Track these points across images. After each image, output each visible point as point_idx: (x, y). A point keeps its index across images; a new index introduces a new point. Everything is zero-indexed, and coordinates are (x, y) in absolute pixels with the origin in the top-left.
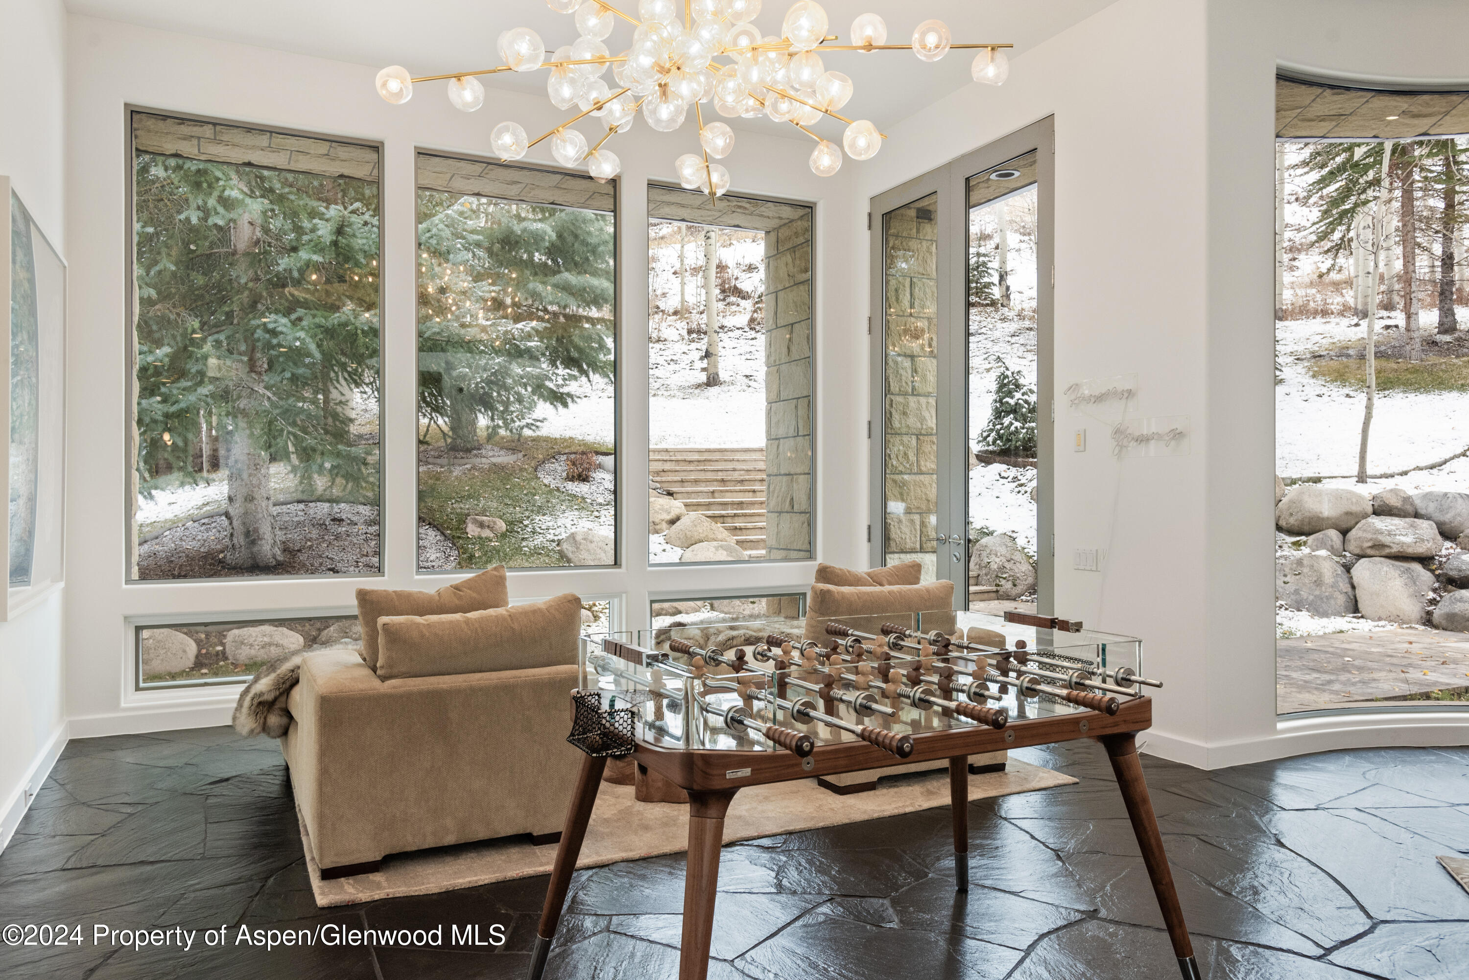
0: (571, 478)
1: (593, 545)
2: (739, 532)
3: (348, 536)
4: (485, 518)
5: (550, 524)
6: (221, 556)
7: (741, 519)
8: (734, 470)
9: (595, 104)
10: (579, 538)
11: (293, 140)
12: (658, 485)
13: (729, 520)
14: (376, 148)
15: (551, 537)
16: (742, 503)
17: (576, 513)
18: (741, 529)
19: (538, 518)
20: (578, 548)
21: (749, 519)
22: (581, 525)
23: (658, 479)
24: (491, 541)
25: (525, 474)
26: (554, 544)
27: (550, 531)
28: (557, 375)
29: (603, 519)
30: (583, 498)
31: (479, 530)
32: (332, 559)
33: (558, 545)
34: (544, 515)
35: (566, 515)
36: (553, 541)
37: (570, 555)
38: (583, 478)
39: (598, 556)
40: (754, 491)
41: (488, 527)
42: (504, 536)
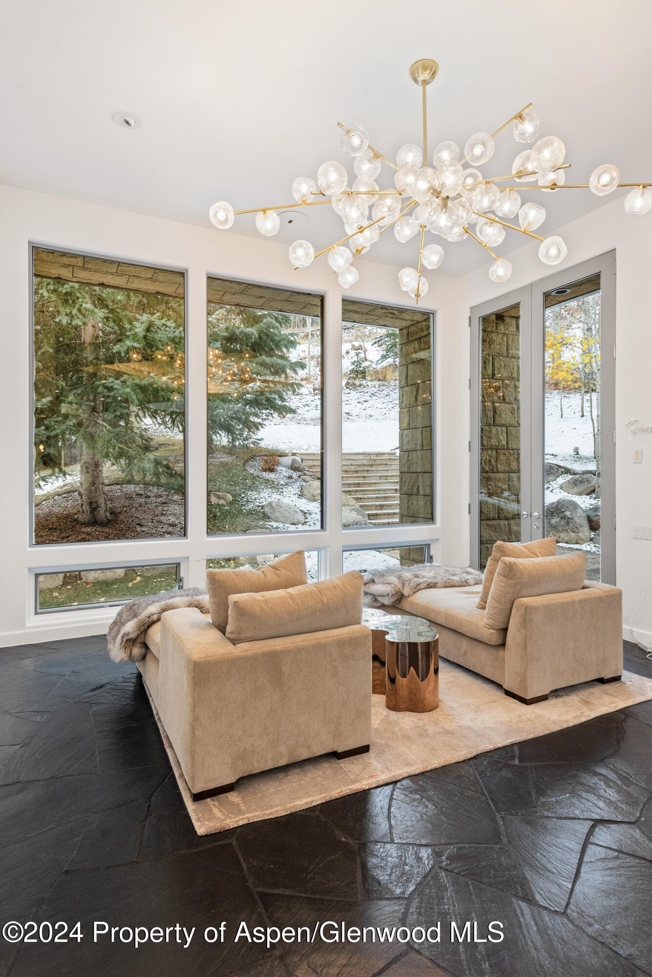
0: (265, 470)
1: (282, 509)
2: (360, 500)
3: (146, 504)
4: (220, 493)
5: (256, 496)
6: (76, 517)
7: (360, 493)
8: (352, 465)
9: (360, 229)
10: (274, 505)
11: (132, 269)
12: (312, 474)
13: (353, 493)
14: (182, 274)
15: (257, 504)
16: (359, 484)
17: (270, 490)
18: (361, 499)
19: (249, 493)
20: (274, 510)
21: (364, 493)
22: (274, 497)
23: (311, 470)
24: (224, 506)
25: (239, 467)
26: (260, 508)
27: (257, 500)
28: (263, 413)
29: (284, 494)
30: (273, 482)
31: (217, 500)
32: (138, 518)
33: (262, 508)
34: (252, 491)
35: (264, 491)
36: (259, 506)
37: (269, 514)
38: (272, 470)
39: (285, 515)
40: (364, 477)
41: (223, 498)
42: (231, 503)
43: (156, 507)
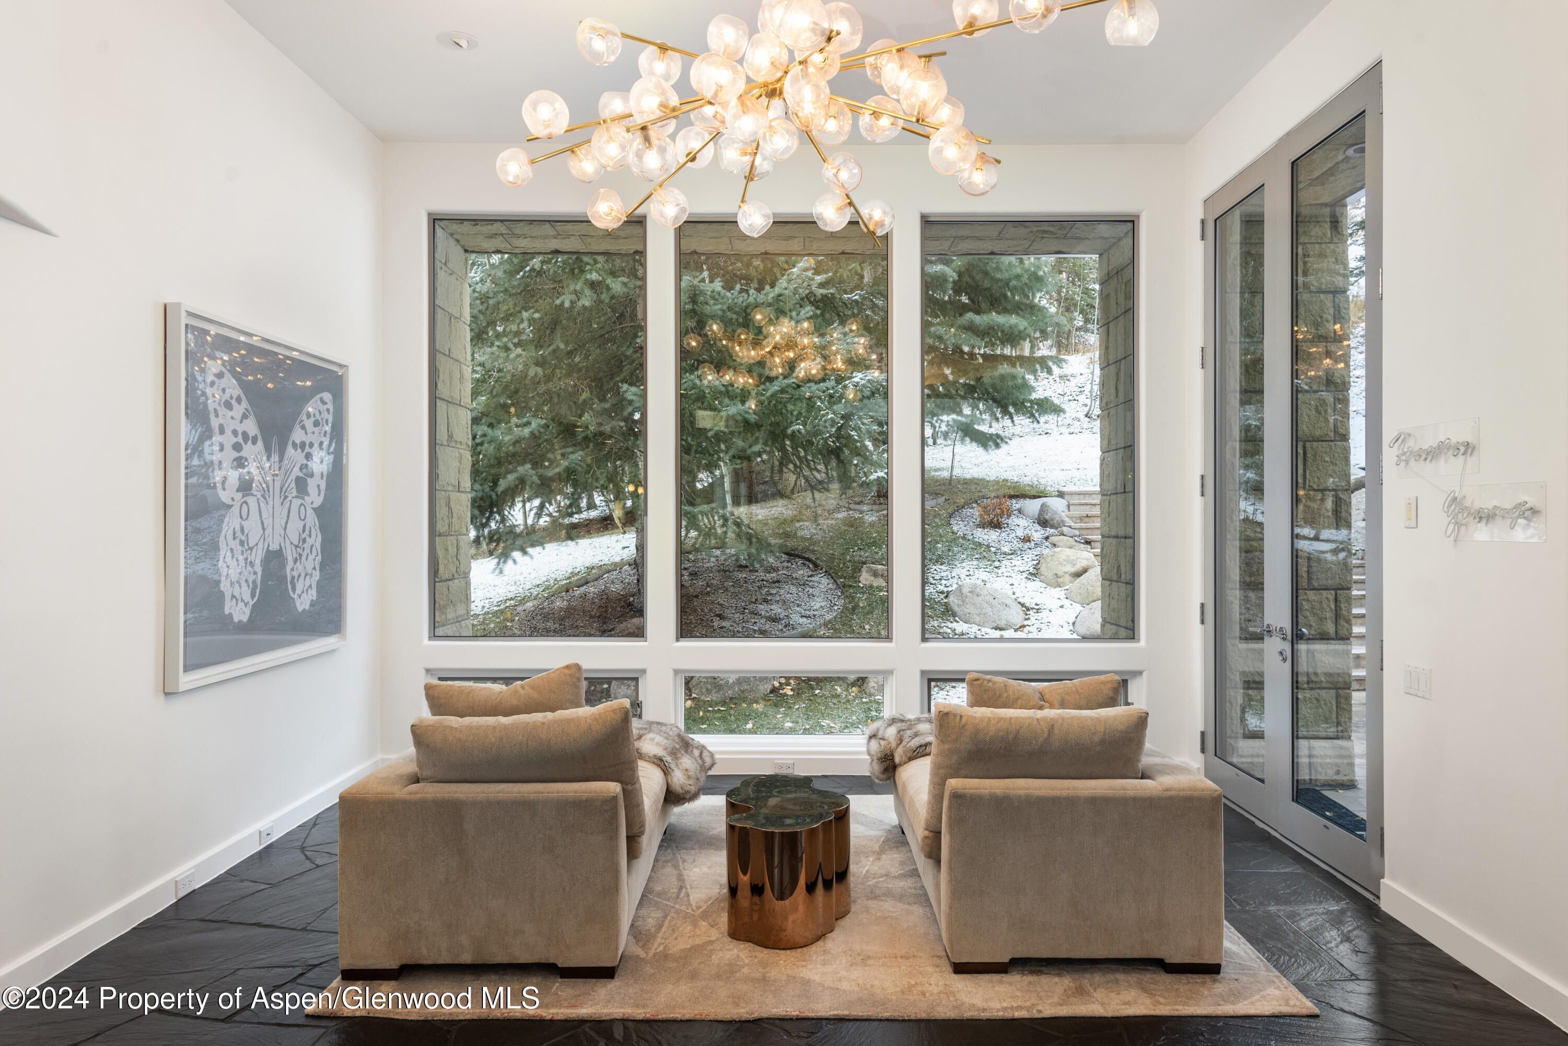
0: (982, 525)
1: (980, 598)
3: (746, 582)
4: (880, 567)
5: (944, 574)
6: (632, 599)
9: (687, 156)
10: (965, 590)
12: (1077, 532)
15: (941, 588)
17: (975, 563)
19: (934, 567)
20: (964, 601)
22: (977, 576)
23: (1083, 525)
24: (881, 590)
25: (937, 520)
26: (942, 596)
27: (943, 582)
28: (942, 421)
29: (1003, 569)
30: (988, 546)
31: (873, 578)
32: (721, 605)
33: (946, 597)
34: (942, 564)
35: (964, 564)
36: (942, 592)
37: (956, 608)
38: (996, 525)
39: (984, 611)
41: (882, 576)
43: (760, 588)
